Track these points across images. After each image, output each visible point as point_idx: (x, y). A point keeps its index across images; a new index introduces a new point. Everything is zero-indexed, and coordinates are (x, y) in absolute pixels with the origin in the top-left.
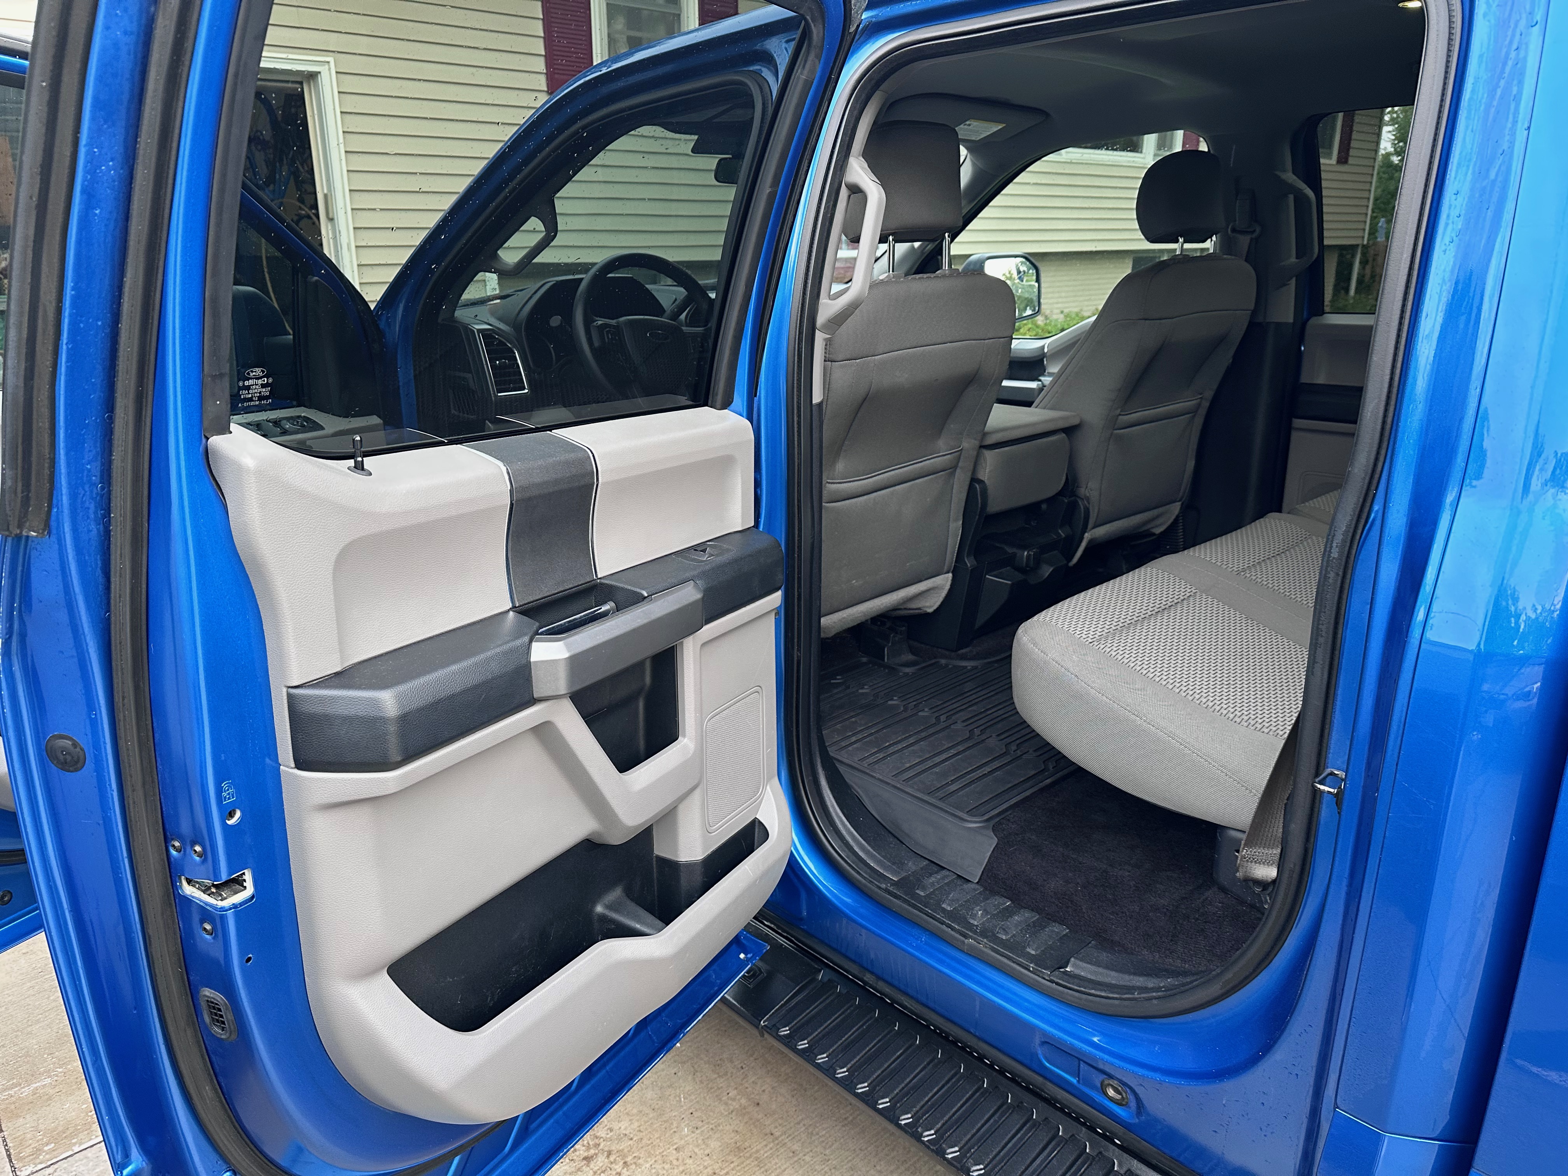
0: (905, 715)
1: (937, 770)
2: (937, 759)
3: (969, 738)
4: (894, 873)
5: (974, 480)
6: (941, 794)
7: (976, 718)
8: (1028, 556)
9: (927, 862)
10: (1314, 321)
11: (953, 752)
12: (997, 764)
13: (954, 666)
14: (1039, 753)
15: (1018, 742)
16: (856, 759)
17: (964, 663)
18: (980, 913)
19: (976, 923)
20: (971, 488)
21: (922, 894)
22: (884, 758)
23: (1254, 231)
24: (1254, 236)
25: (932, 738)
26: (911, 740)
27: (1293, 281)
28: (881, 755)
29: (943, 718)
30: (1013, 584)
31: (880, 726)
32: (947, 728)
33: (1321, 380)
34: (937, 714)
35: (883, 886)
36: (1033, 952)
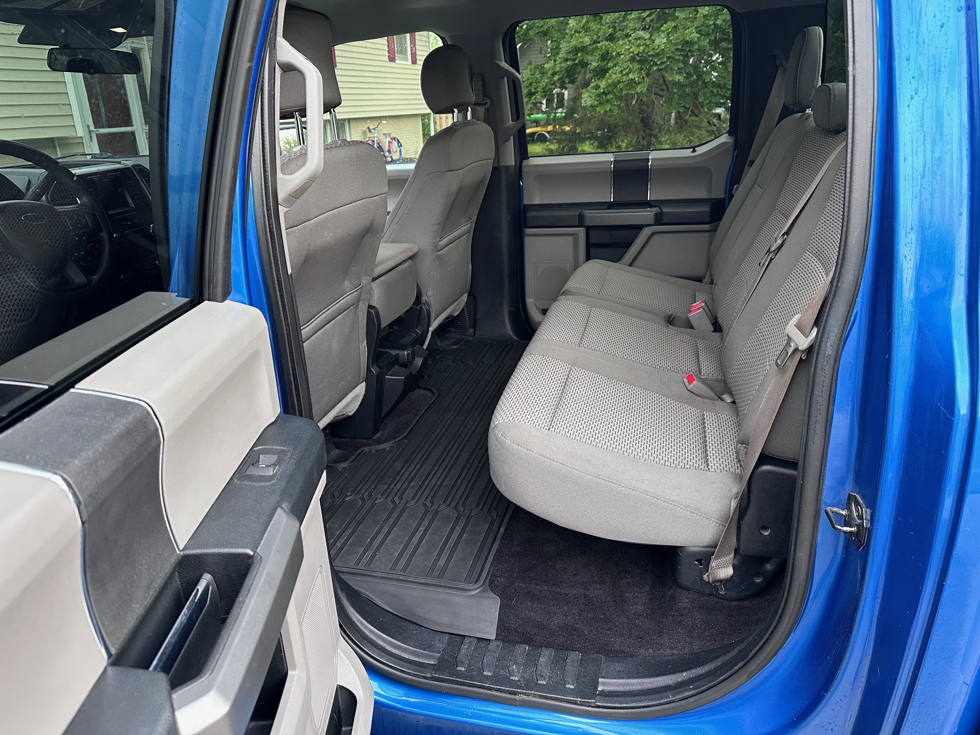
0: (367, 507)
1: (420, 550)
2: (415, 540)
3: (426, 512)
4: (429, 657)
5: (370, 307)
6: (436, 573)
7: (420, 492)
8: (408, 354)
9: (447, 636)
10: (525, 163)
11: (422, 528)
12: (458, 529)
13: (377, 451)
14: (480, 507)
15: (461, 502)
16: (351, 565)
17: (382, 446)
18: (514, 667)
19: (517, 679)
20: (368, 312)
21: (463, 669)
22: (374, 555)
23: (486, 103)
24: (487, 106)
25: (400, 522)
26: (385, 529)
27: (512, 137)
28: (370, 553)
29: (396, 499)
30: (405, 378)
31: (353, 525)
32: (405, 508)
33: (537, 201)
34: (390, 498)
35: (429, 675)
36: (572, 687)
